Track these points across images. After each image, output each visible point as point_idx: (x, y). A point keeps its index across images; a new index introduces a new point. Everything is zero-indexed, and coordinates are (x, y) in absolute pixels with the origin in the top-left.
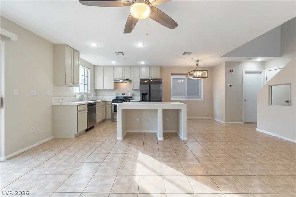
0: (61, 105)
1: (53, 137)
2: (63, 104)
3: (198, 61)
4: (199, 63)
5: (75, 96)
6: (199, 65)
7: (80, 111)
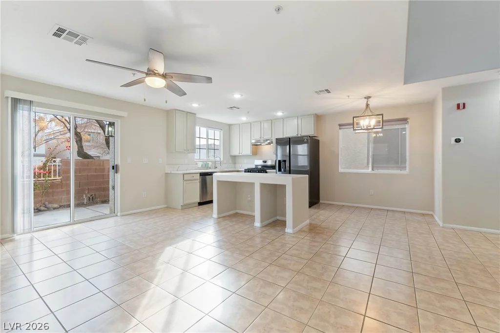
0: (171, 173)
1: (166, 206)
2: (172, 172)
3: (369, 97)
4: (372, 102)
5: (197, 164)
6: (370, 106)
7: (186, 181)
